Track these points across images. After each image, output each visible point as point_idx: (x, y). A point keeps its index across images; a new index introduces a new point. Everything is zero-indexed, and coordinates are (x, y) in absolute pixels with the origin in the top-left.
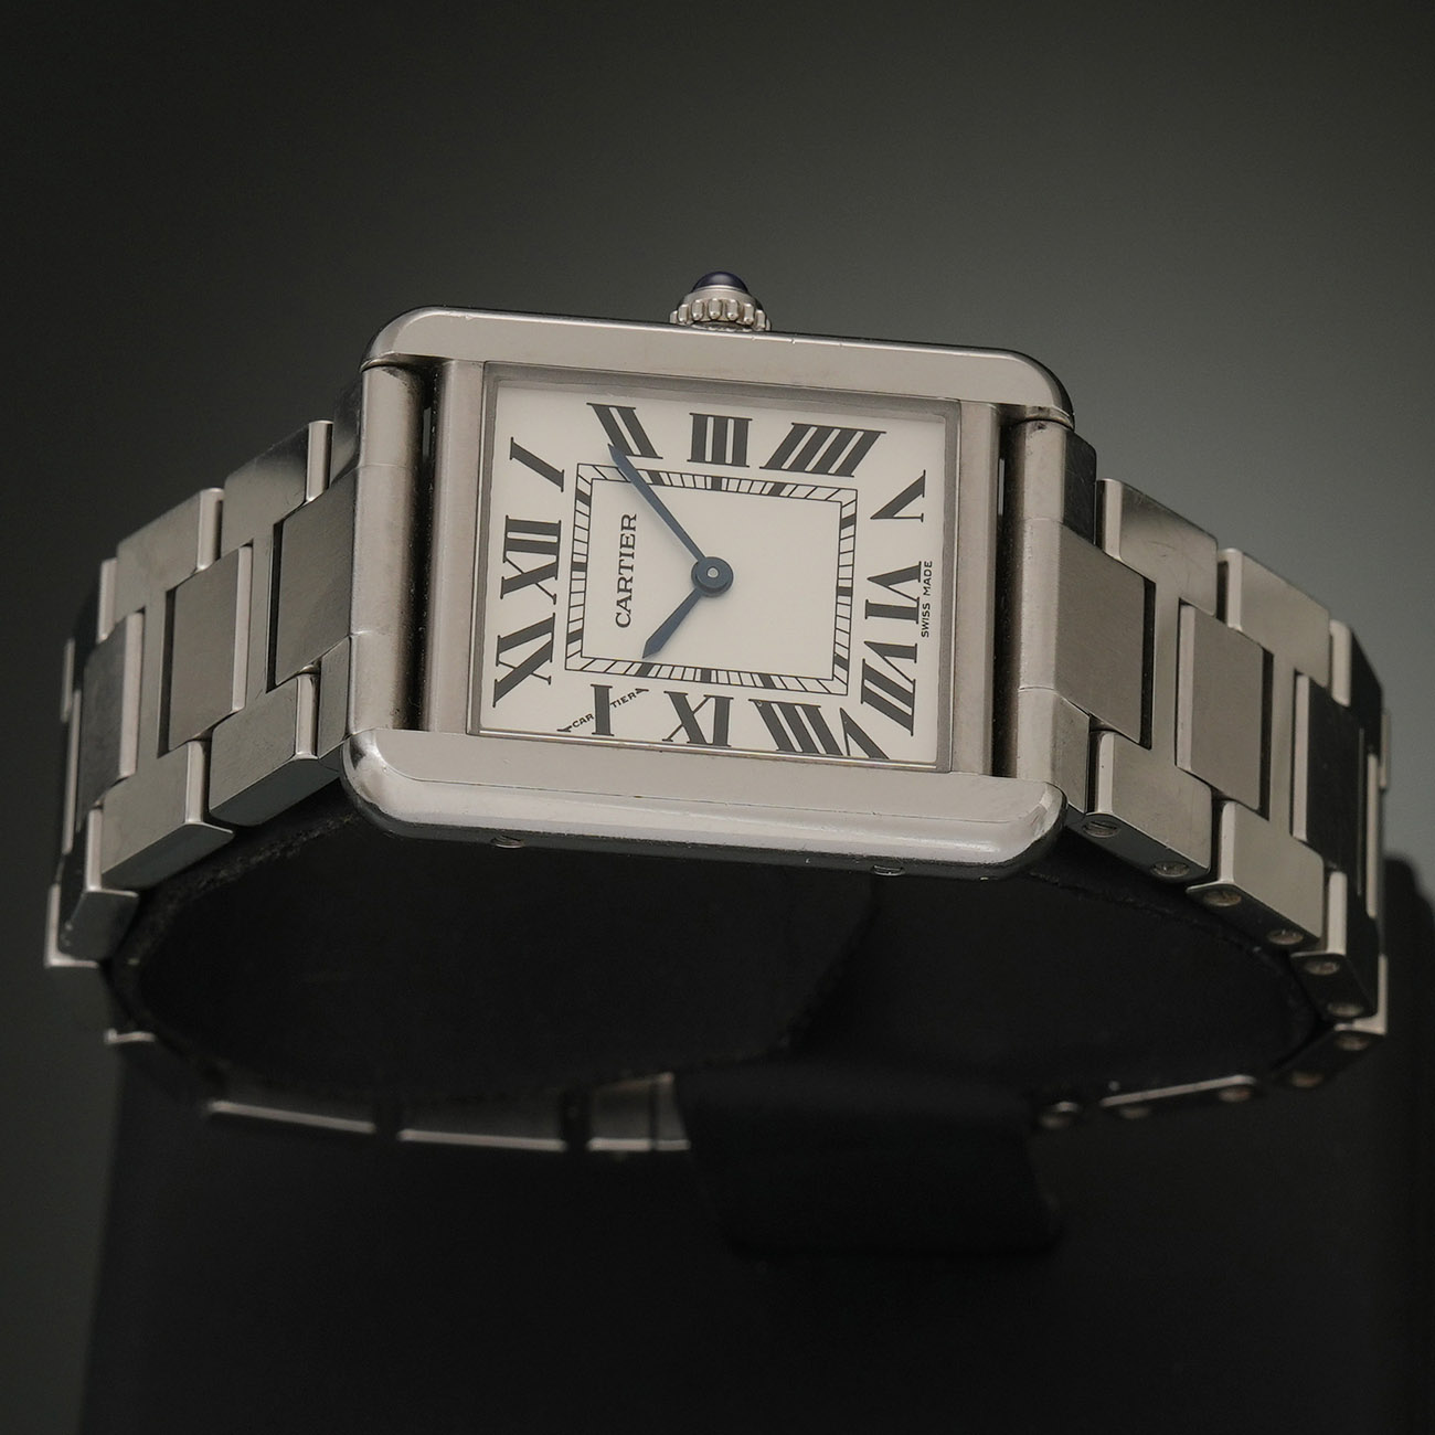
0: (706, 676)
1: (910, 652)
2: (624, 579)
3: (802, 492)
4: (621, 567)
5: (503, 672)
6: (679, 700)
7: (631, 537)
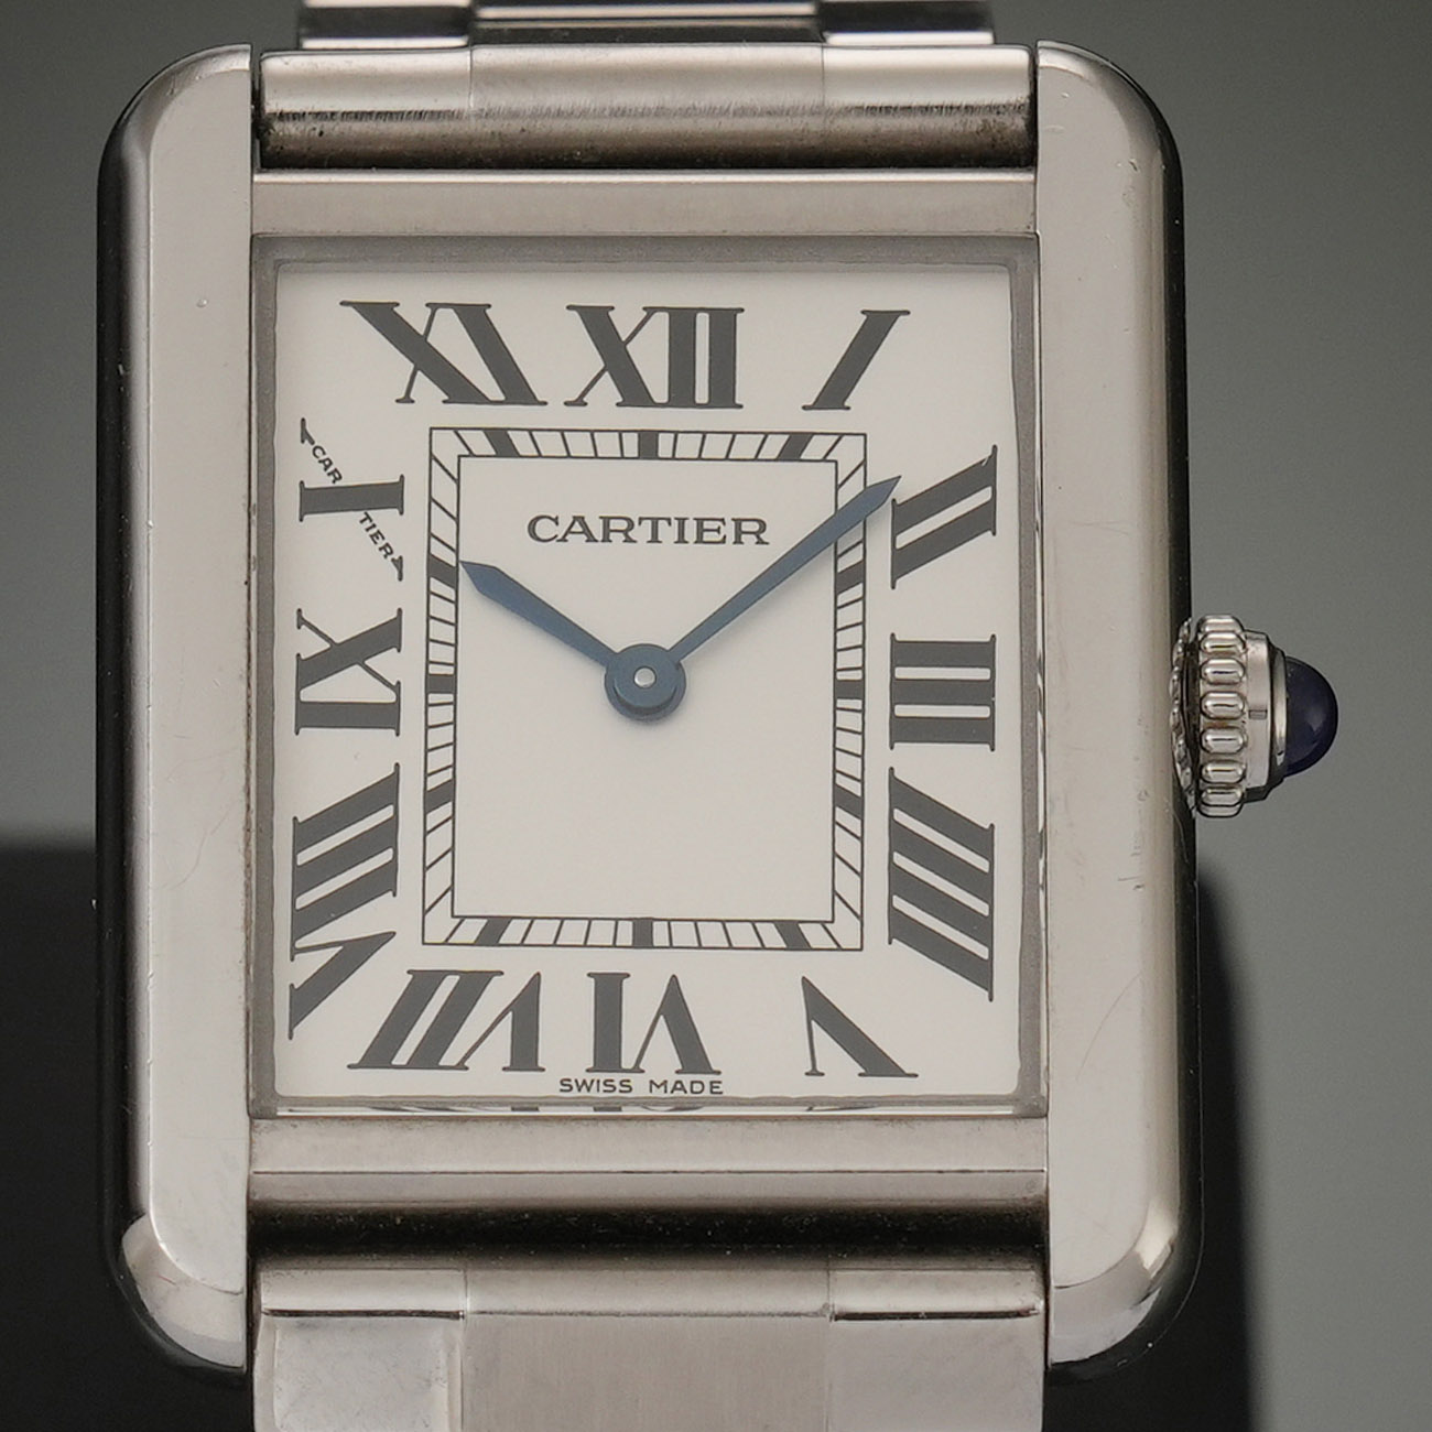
1: (524, 1055)
3: (849, 849)
4: (655, 521)
5: (416, 319)
6: (387, 636)
7: (720, 538)
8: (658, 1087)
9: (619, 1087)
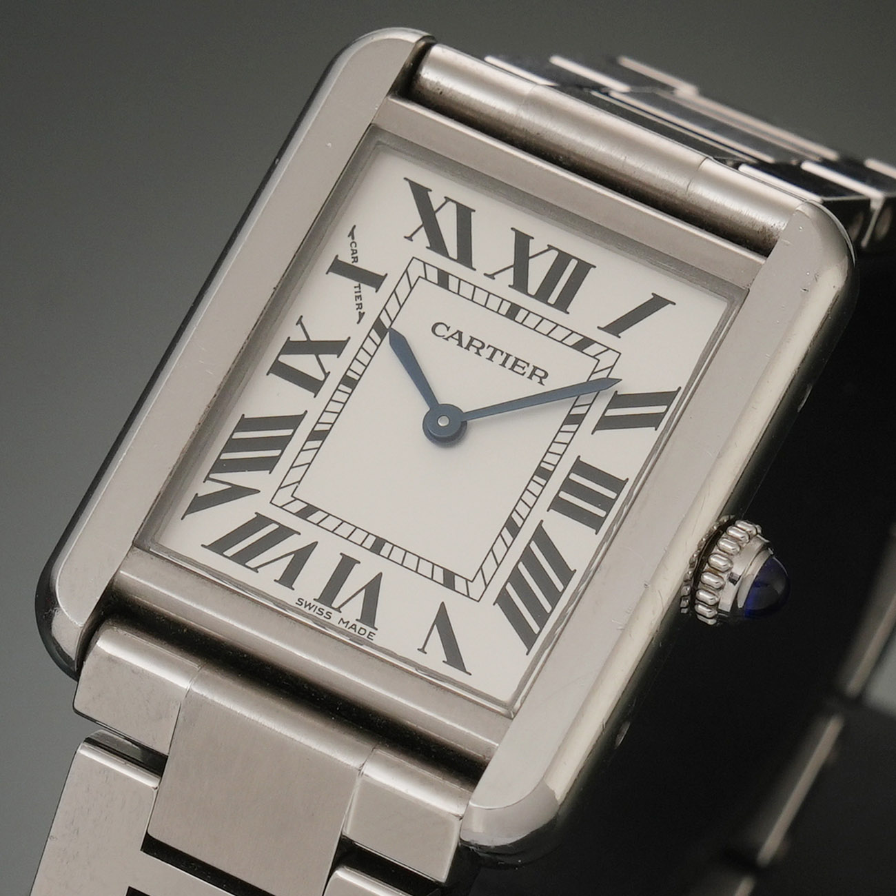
0: (349, 382)
1: (288, 579)
2: (483, 347)
3: (500, 549)
4: (496, 350)
5: (436, 200)
7: (522, 372)
8: (344, 623)
9: (325, 614)
